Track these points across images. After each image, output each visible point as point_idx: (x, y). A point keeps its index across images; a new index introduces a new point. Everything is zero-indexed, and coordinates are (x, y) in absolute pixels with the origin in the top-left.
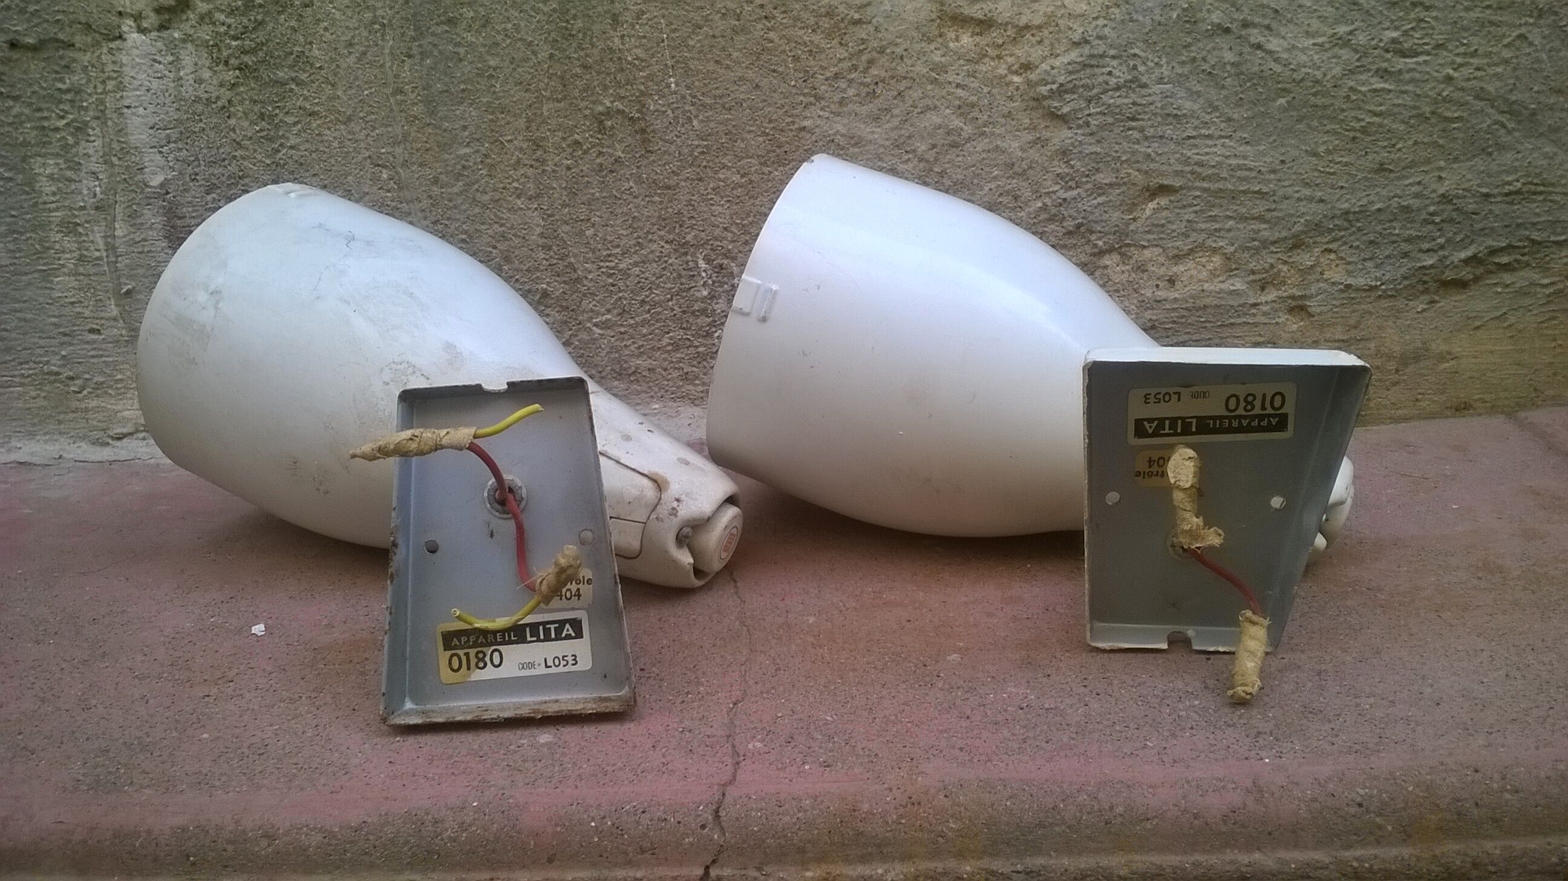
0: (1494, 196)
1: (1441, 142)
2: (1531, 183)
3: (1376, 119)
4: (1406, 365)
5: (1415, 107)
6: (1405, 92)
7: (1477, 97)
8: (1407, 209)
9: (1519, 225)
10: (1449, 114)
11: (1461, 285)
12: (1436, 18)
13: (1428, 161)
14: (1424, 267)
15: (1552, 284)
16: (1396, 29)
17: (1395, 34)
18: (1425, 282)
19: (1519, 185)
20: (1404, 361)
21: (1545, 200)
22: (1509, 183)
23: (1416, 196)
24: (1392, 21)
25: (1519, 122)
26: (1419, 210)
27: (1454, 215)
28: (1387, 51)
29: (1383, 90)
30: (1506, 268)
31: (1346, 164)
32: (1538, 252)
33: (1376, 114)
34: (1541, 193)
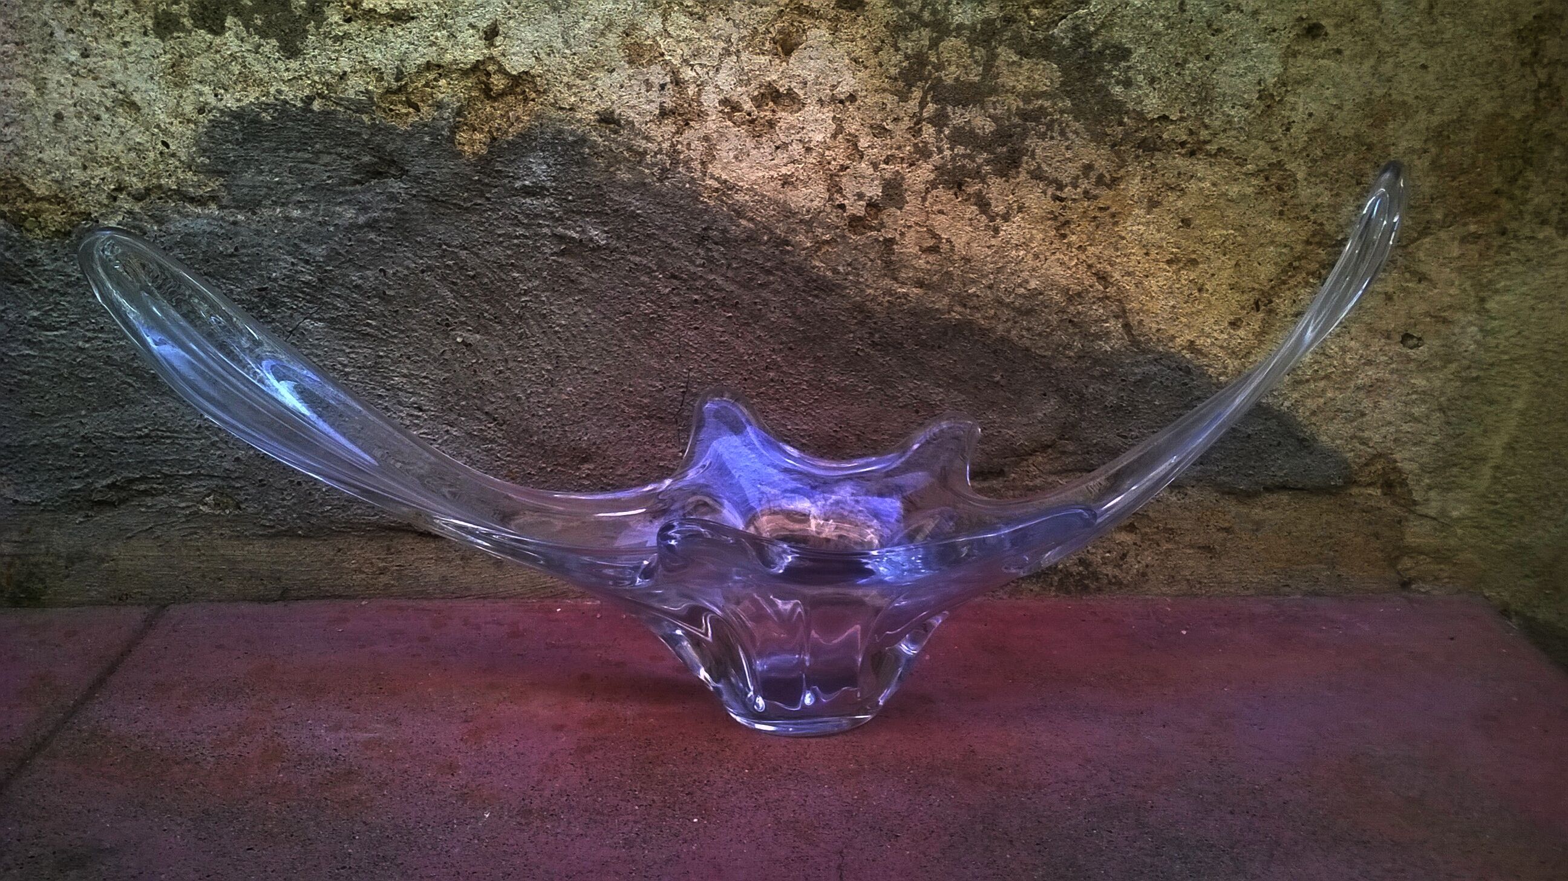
0: (127, 438)
1: (80, 396)
2: (158, 430)
3: (26, 377)
4: (73, 563)
5: (55, 369)
6: (47, 358)
7: (106, 363)
8: (57, 446)
9: (150, 462)
10: (84, 376)
11: (112, 505)
12: (69, 302)
13: (72, 410)
14: (72, 490)
15: (188, 507)
16: (38, 309)
17: (36, 314)
18: (78, 502)
19: (146, 431)
20: (71, 560)
21: (172, 443)
22: (140, 429)
23: (63, 436)
24: (35, 304)
25: (144, 383)
26: (66, 447)
27: (95, 451)
28: (31, 326)
29: (28, 355)
30: (145, 493)
31: (6, 410)
32: (171, 482)
33: (28, 373)
34: (168, 437)
